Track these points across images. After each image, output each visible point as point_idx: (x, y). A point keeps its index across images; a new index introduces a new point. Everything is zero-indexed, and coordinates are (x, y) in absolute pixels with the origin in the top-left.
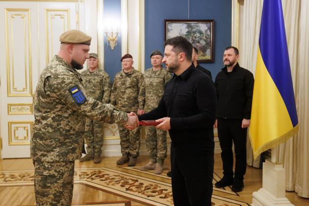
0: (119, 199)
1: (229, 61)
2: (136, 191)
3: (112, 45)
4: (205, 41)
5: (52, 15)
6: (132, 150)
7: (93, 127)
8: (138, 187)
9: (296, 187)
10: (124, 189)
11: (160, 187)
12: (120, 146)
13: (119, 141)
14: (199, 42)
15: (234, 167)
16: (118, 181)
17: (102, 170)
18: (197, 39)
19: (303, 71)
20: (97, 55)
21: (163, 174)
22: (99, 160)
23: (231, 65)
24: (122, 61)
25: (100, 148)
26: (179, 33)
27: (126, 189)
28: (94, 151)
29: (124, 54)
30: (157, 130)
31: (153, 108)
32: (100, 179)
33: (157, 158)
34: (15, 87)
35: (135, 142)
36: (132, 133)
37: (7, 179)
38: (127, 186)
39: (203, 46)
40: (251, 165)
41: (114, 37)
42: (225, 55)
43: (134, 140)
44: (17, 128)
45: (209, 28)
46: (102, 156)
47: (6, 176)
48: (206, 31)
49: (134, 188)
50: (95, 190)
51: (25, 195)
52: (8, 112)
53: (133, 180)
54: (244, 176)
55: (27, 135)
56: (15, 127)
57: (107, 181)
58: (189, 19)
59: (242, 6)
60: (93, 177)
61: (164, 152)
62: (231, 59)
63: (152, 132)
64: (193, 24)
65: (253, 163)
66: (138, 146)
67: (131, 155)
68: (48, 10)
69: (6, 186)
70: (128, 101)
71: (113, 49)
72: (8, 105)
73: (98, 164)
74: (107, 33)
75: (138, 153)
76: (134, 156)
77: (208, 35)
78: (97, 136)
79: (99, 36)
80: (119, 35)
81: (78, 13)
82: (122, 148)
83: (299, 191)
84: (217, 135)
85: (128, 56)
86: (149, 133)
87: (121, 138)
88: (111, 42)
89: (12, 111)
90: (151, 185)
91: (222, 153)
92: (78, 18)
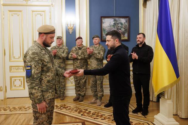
0: (78, 120)
1: (140, 41)
2: (87, 116)
3: (71, 31)
4: (124, 28)
5: (35, 14)
6: (82, 92)
7: (59, 79)
8: (88, 113)
9: (178, 112)
10: (80, 115)
11: (101, 113)
12: (75, 90)
13: (74, 87)
14: (120, 29)
15: (143, 101)
16: (76, 110)
17: (66, 104)
18: (120, 28)
19: (181, 47)
20: (62, 37)
21: (102, 106)
22: (63, 98)
23: (141, 43)
24: (76, 40)
25: (64, 91)
26: (109, 24)
27: (81, 115)
28: (60, 93)
29: (77, 36)
30: (97, 81)
31: (95, 68)
32: (66, 109)
33: (98, 97)
34: (14, 56)
35: (83, 87)
36: (82, 82)
37: (11, 110)
38: (82, 113)
39: (123, 32)
40: (152, 100)
41: (72, 27)
42: (138, 38)
43: (83, 86)
44: (15, 80)
45: (126, 21)
46: (64, 96)
47: (10, 108)
48: (125, 23)
49: (86, 114)
50: (64, 115)
51: (24, 119)
52: (10, 71)
53: (85, 110)
54: (149, 106)
55: (21, 84)
56: (14, 79)
57: (70, 110)
58: (115, 16)
59: (145, 9)
60: (61, 108)
61: (102, 93)
62: (141, 40)
63: (94, 82)
64: (117, 19)
65: (153, 99)
66: (85, 90)
67: (81, 95)
68: (33, 11)
69: (12, 114)
70: (80, 64)
71: (71, 33)
72: (10, 66)
73: (63, 100)
74: (67, 24)
75: (85, 94)
76: (82, 95)
77: (126, 25)
78: (62, 84)
79: (63, 26)
80: (75, 26)
81: (50, 12)
82: (76, 91)
83: (180, 114)
84: (133, 83)
85: (80, 38)
86: (92, 83)
87: (76, 85)
88: (70, 29)
89: (12, 70)
90: (96, 112)
91: (135, 94)
92: (51, 15)
